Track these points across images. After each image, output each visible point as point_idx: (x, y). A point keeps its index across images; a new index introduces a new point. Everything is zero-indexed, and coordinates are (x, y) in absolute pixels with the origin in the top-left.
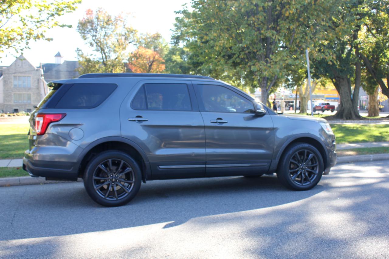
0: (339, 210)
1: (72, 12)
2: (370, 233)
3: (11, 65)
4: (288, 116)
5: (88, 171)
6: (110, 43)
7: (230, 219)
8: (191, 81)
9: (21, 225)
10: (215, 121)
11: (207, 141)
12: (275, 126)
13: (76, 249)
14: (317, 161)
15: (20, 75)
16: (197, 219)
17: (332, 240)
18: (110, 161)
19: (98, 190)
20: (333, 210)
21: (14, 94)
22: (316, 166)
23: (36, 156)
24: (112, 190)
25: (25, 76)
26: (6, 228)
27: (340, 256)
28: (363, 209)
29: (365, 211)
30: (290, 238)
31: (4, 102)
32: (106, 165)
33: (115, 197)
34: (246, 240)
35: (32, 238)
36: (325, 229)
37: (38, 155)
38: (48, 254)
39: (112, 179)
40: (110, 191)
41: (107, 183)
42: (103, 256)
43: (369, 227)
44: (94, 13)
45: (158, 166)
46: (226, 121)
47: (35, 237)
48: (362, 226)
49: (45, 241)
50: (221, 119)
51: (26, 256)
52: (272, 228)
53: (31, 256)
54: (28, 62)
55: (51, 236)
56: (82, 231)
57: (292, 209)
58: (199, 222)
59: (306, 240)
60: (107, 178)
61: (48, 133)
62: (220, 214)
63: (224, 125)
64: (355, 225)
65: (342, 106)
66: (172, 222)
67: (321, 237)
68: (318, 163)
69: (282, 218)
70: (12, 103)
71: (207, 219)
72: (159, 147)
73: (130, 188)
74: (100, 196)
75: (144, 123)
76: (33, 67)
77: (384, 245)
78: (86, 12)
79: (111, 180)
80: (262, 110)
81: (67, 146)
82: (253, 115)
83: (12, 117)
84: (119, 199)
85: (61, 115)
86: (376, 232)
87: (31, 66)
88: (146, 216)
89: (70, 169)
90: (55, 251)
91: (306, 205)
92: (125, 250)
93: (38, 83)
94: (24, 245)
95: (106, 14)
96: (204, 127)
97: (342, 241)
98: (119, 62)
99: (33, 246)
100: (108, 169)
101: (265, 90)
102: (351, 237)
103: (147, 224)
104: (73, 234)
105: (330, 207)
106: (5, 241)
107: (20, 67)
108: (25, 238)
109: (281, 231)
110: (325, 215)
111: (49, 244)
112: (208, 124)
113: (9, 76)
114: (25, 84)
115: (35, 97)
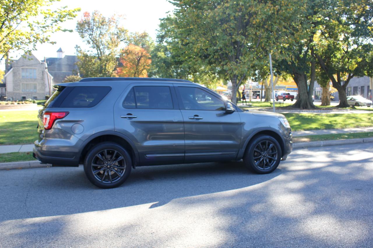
0: (292, 191)
1: (72, 19)
2: (315, 212)
3: (19, 59)
4: (253, 113)
5: (87, 159)
6: (104, 41)
7: (204, 200)
8: (173, 84)
9: (33, 205)
10: (193, 118)
11: (186, 133)
12: (242, 121)
13: (79, 227)
14: (276, 149)
15: (27, 68)
16: (177, 199)
17: (285, 219)
18: (106, 151)
19: (95, 175)
20: (288, 192)
21: (22, 84)
22: (275, 154)
23: (44, 146)
24: (107, 175)
25: (31, 69)
26: (21, 208)
27: (291, 232)
28: (312, 191)
29: (314, 192)
30: (252, 217)
31: (14, 91)
32: (102, 154)
33: (110, 181)
34: (217, 218)
35: (43, 217)
36: (281, 208)
37: (46, 146)
38: (56, 232)
39: (108, 166)
40: (106, 176)
41: (103, 169)
42: (101, 233)
43: (315, 207)
44: (91, 15)
45: (146, 155)
46: (202, 118)
47: (45, 216)
48: (310, 206)
49: (54, 220)
50: (197, 116)
51: (39, 233)
52: (238, 208)
53: (43, 233)
55: (58, 215)
56: (83, 211)
57: (255, 190)
58: (179, 202)
59: (264, 219)
60: (103, 165)
61: (54, 128)
62: (195, 195)
63: (200, 120)
64: (304, 205)
65: (300, 97)
66: (157, 202)
67: (276, 216)
68: (277, 151)
69: (246, 199)
70: (21, 92)
71: (185, 200)
72: (146, 140)
73: (122, 173)
74: (97, 179)
75: (134, 120)
76: (38, 61)
77: (326, 222)
78: (84, 14)
79: (106, 166)
80: (232, 108)
81: (71, 139)
82: (224, 112)
83: (21, 104)
84: (113, 182)
85: (65, 113)
86: (321, 211)
87: (36, 60)
88: (136, 197)
89: (73, 158)
90: (62, 229)
91: (266, 187)
92: (119, 228)
93: (43, 75)
94: (36, 223)
95: (101, 16)
96: (184, 123)
97: (293, 219)
98: (112, 57)
99: (44, 224)
100: (104, 157)
101: (236, 86)
102: (300, 215)
103: (137, 204)
104: (76, 213)
105: (285, 189)
106: (20, 220)
107: (27, 61)
108: (37, 217)
109: (245, 211)
110: (281, 196)
111: (57, 223)
112: (186, 119)
113: (18, 68)
114: (31, 75)
115: (40, 86)
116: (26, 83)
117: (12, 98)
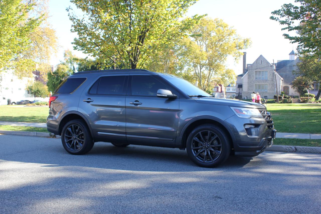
3: (254, 63)
10: (133, 103)
11: (127, 116)
15: (259, 70)
19: (67, 143)
21: (255, 85)
25: (264, 71)
31: (248, 91)
32: (71, 128)
33: (74, 149)
40: (72, 145)
45: (98, 132)
46: (141, 103)
50: (138, 101)
54: (266, 60)
75: (91, 103)
76: (270, 63)
79: (73, 138)
87: (268, 63)
89: (56, 129)
93: (273, 76)
96: (125, 107)
107: (260, 65)
112: (128, 104)
113: (252, 71)
114: (263, 77)
115: (271, 87)
116: (259, 84)
117: (247, 97)
